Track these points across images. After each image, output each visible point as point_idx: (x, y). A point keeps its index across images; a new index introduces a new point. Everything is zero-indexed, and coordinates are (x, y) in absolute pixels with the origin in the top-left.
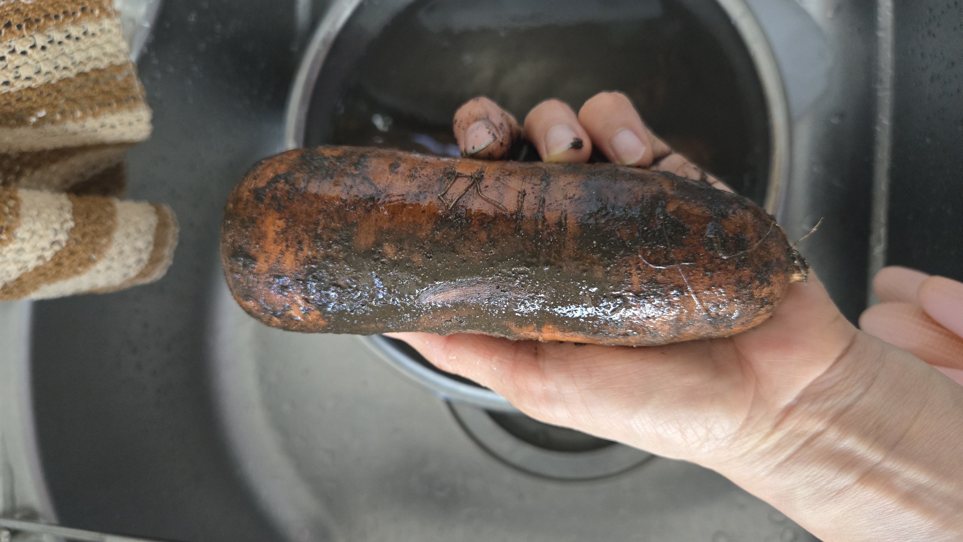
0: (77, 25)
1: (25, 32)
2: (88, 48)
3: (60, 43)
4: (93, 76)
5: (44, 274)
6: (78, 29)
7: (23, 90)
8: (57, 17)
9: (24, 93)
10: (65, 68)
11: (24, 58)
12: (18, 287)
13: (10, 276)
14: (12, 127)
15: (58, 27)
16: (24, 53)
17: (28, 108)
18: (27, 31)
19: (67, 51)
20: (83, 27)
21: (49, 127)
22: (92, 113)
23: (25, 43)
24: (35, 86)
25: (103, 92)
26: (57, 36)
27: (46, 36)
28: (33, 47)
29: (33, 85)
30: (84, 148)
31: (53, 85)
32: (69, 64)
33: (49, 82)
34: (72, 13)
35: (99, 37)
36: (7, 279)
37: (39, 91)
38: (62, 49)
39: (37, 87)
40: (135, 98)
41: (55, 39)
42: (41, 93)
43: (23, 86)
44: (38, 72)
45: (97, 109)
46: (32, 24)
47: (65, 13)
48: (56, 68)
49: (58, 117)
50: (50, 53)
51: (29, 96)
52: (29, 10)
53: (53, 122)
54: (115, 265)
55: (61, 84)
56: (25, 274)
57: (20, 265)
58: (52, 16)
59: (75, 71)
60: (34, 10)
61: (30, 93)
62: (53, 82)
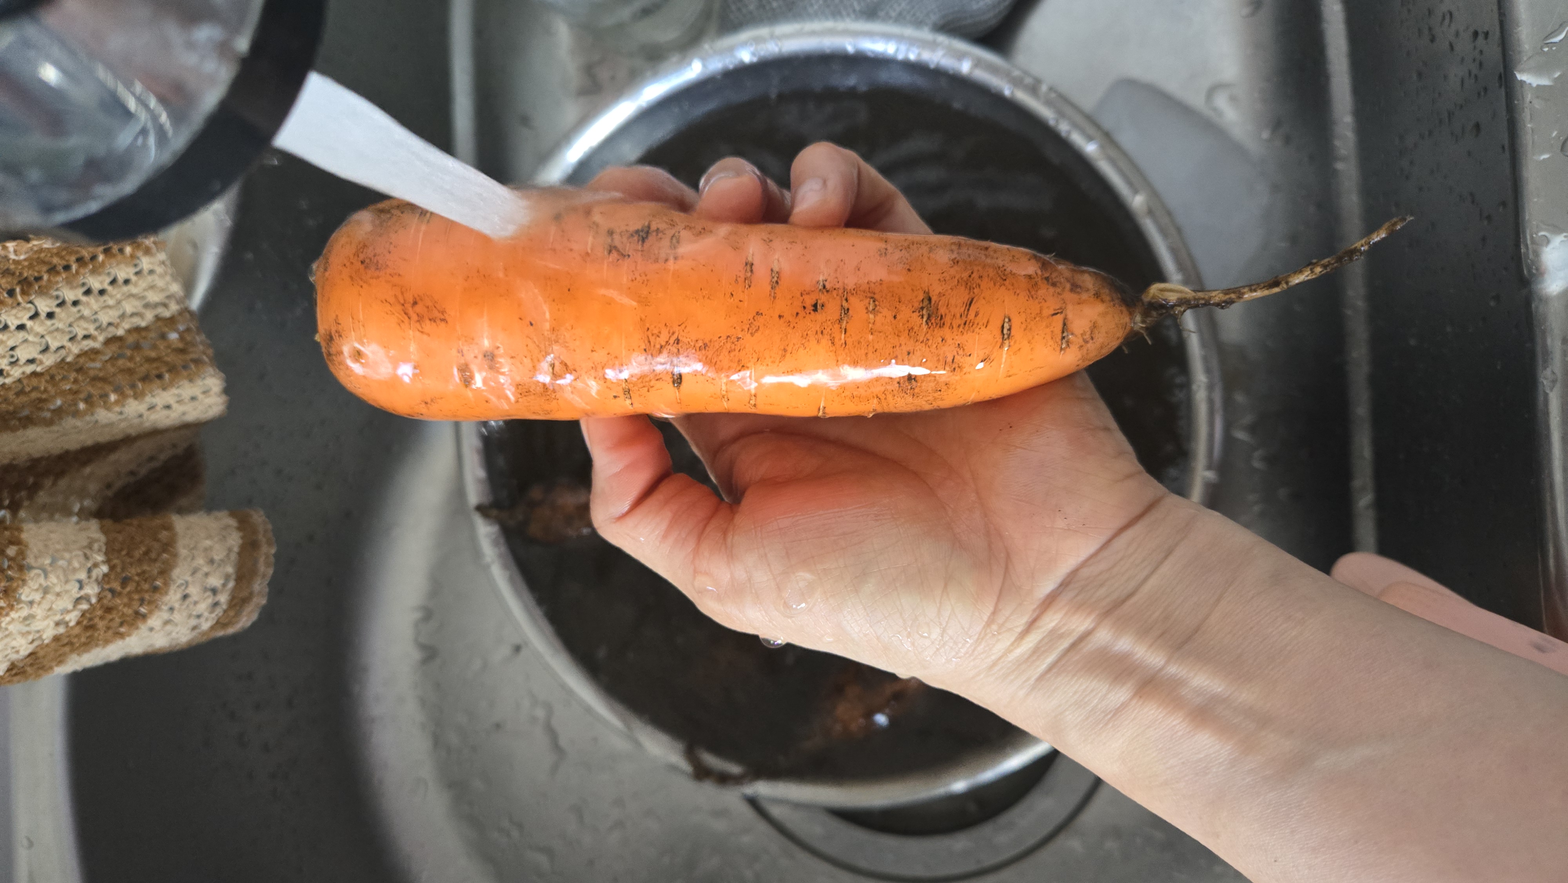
0: (99, 274)
1: (20, 298)
2: (119, 302)
3: (75, 303)
4: (131, 340)
5: (70, 643)
6: (100, 278)
7: (24, 378)
8: (67, 268)
9: (25, 382)
10: (86, 337)
11: (22, 335)
12: (31, 665)
13: (17, 652)
14: (14, 430)
15: (69, 282)
16: (21, 327)
17: (35, 400)
18: (22, 297)
19: (86, 312)
20: (109, 274)
21: (70, 422)
22: (132, 394)
23: (20, 315)
24: (42, 369)
25: (149, 360)
26: (70, 295)
27: (51, 297)
28: (35, 316)
29: (39, 369)
30: (128, 440)
31: (68, 363)
32: (91, 329)
33: (63, 360)
34: (89, 258)
35: (136, 285)
36: (14, 657)
37: (50, 376)
38: (79, 311)
39: (44, 370)
40: (197, 362)
41: (67, 298)
42: (52, 377)
43: (23, 373)
44: (46, 349)
45: (140, 385)
46: (30, 285)
47: (80, 260)
48: (72, 339)
49: (82, 406)
50: (60, 320)
51: (35, 385)
52: (23, 268)
53: (76, 414)
54: (177, 617)
55: (82, 360)
56: (41, 647)
57: (30, 638)
58: (60, 268)
59: (101, 338)
60: (31, 266)
61: (35, 382)
62: (69, 359)
